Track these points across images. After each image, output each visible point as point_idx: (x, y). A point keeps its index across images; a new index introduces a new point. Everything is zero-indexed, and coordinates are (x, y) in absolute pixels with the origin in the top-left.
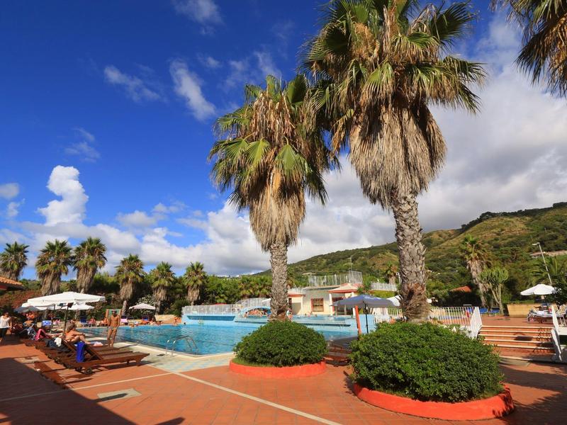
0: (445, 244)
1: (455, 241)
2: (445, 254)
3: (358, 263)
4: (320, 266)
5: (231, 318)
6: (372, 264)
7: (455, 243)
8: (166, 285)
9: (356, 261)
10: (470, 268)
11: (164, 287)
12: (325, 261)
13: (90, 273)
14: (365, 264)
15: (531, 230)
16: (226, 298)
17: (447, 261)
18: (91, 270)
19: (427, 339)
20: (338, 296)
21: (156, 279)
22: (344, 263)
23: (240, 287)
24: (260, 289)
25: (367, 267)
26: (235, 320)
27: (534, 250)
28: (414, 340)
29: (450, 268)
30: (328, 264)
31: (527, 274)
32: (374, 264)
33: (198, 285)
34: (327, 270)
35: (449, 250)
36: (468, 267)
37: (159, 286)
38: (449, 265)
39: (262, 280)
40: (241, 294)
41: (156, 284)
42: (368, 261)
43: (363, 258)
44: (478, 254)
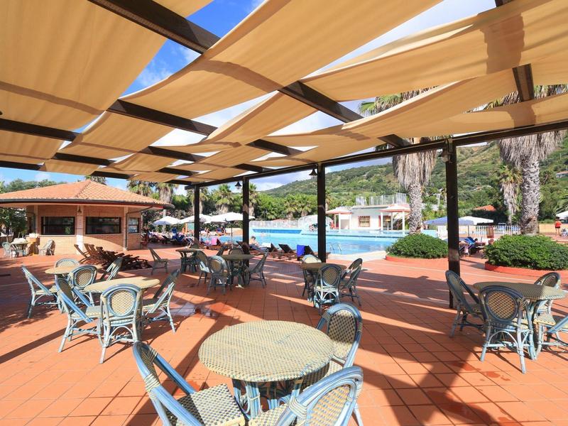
0: (465, 162)
1: (477, 159)
2: (465, 172)
3: (373, 180)
4: (335, 183)
5: (299, 232)
6: (387, 181)
7: (477, 161)
8: (228, 203)
9: (372, 178)
10: (503, 190)
11: (226, 205)
12: (339, 178)
13: (169, 193)
14: (380, 181)
15: (563, 148)
16: (276, 214)
17: (466, 179)
18: (169, 190)
19: (540, 243)
20: (386, 214)
21: (220, 198)
22: (359, 180)
23: (285, 205)
24: (303, 207)
25: (381, 184)
26: (302, 232)
27: (560, 170)
28: (534, 244)
29: (468, 186)
30: (342, 181)
31: (555, 196)
32: (389, 182)
33: (253, 204)
34: (341, 187)
35: (470, 168)
36: (501, 190)
37: (223, 204)
38: (467, 183)
39: (304, 199)
40: (287, 211)
41: (220, 202)
42: (384, 178)
43: (378, 175)
44: (514, 178)
